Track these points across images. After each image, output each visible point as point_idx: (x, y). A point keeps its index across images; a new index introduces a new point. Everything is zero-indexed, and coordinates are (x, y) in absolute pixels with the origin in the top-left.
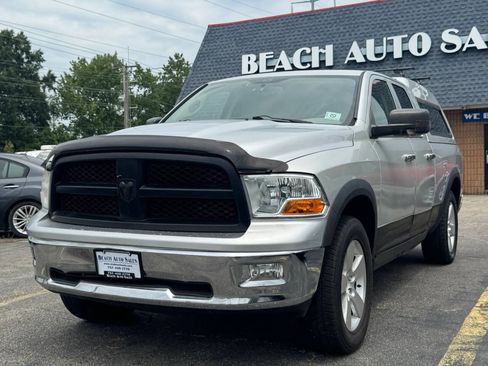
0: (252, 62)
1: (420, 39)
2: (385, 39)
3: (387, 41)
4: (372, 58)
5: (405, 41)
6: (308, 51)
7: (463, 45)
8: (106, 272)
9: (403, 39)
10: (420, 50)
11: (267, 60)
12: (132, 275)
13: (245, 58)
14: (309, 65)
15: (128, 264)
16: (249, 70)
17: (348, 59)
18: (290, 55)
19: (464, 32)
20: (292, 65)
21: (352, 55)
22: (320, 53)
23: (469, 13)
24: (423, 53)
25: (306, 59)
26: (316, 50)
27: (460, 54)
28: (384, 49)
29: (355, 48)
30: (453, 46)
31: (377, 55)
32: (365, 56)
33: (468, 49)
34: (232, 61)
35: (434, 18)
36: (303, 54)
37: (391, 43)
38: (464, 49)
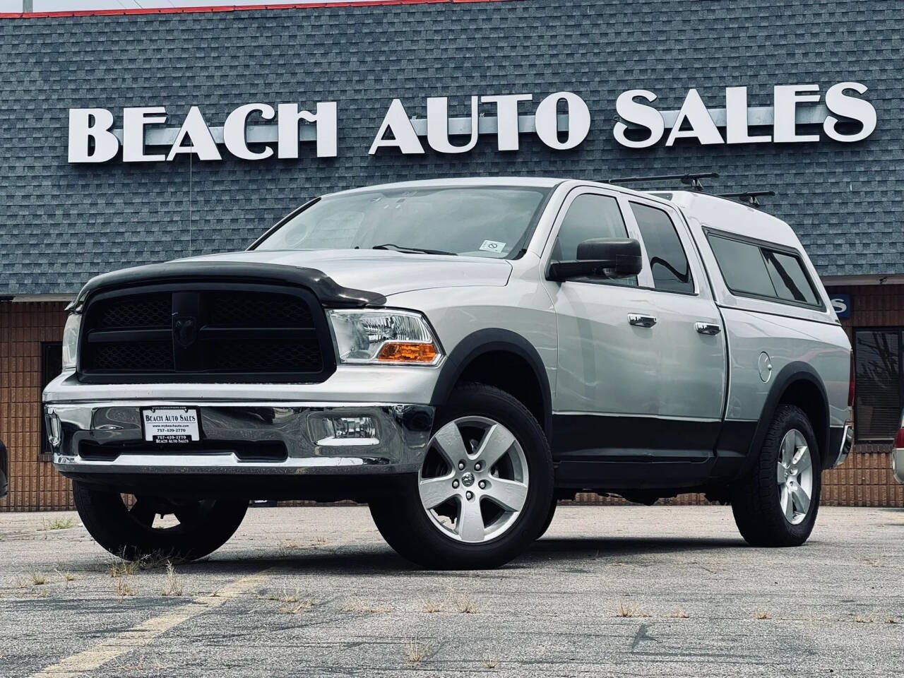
0: (100, 131)
1: (562, 108)
2: (474, 100)
3: (481, 105)
4: (441, 144)
5: (526, 109)
6: (268, 113)
7: (667, 132)
8: (155, 437)
9: (520, 103)
10: (563, 136)
11: (146, 127)
12: (189, 437)
13: (78, 117)
14: (269, 152)
15: (185, 423)
16: (91, 151)
17: (378, 142)
18: (215, 119)
19: (669, 101)
20: (222, 147)
21: (389, 135)
22: (301, 122)
23: (675, 54)
24: (572, 143)
25: (260, 134)
26: (289, 114)
27: (660, 154)
28: (472, 125)
29: (396, 115)
30: (641, 132)
31: (455, 139)
32: (423, 140)
33: (678, 140)
34: (32, 123)
35: (590, 58)
36: (254, 119)
37: (489, 111)
38: (670, 142)
